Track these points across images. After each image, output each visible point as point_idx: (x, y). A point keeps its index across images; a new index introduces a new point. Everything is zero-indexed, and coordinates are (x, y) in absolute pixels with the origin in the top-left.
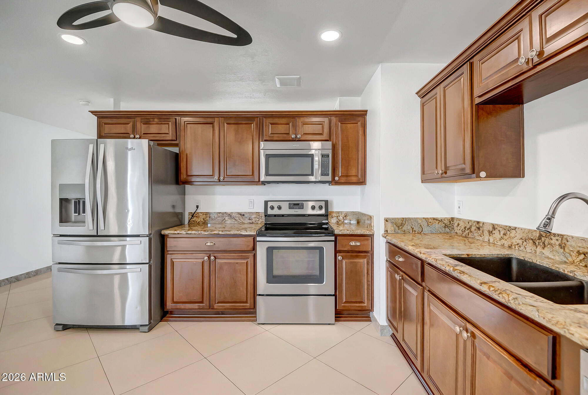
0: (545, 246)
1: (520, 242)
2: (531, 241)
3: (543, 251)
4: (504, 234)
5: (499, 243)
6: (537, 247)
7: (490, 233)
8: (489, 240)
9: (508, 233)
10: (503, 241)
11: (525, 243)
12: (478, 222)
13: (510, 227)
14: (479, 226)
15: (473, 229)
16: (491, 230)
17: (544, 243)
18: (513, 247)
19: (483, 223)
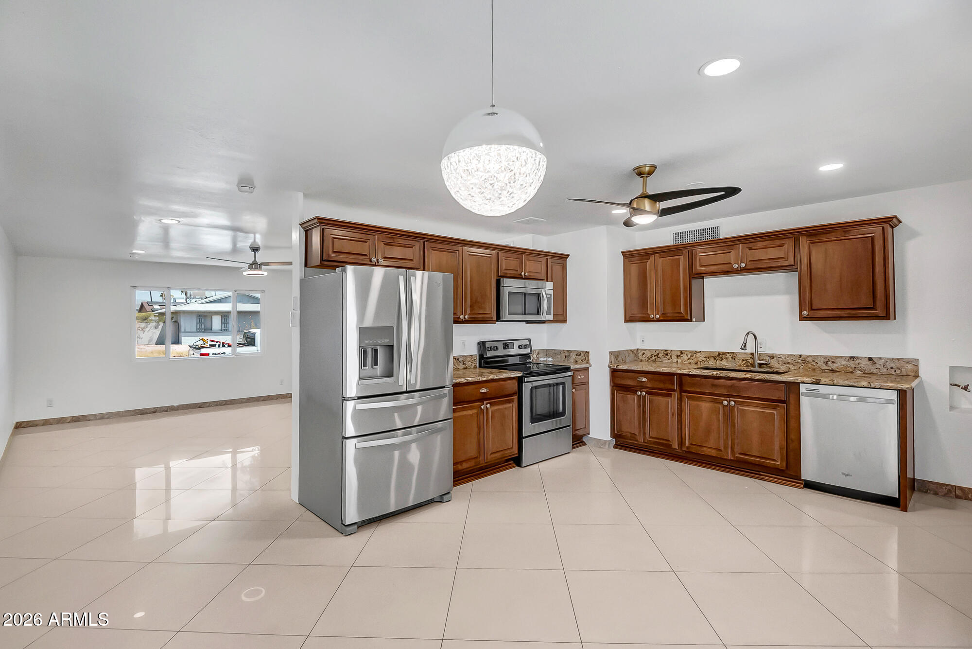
0: (722, 360)
1: (704, 359)
2: (713, 358)
3: (721, 362)
4: (691, 356)
5: (687, 362)
6: (717, 361)
7: (678, 356)
8: (677, 361)
9: (695, 355)
10: (690, 360)
11: (708, 359)
12: (666, 351)
13: (696, 351)
14: (666, 353)
15: (660, 355)
16: (679, 354)
17: (722, 358)
18: (699, 363)
19: (671, 351)
